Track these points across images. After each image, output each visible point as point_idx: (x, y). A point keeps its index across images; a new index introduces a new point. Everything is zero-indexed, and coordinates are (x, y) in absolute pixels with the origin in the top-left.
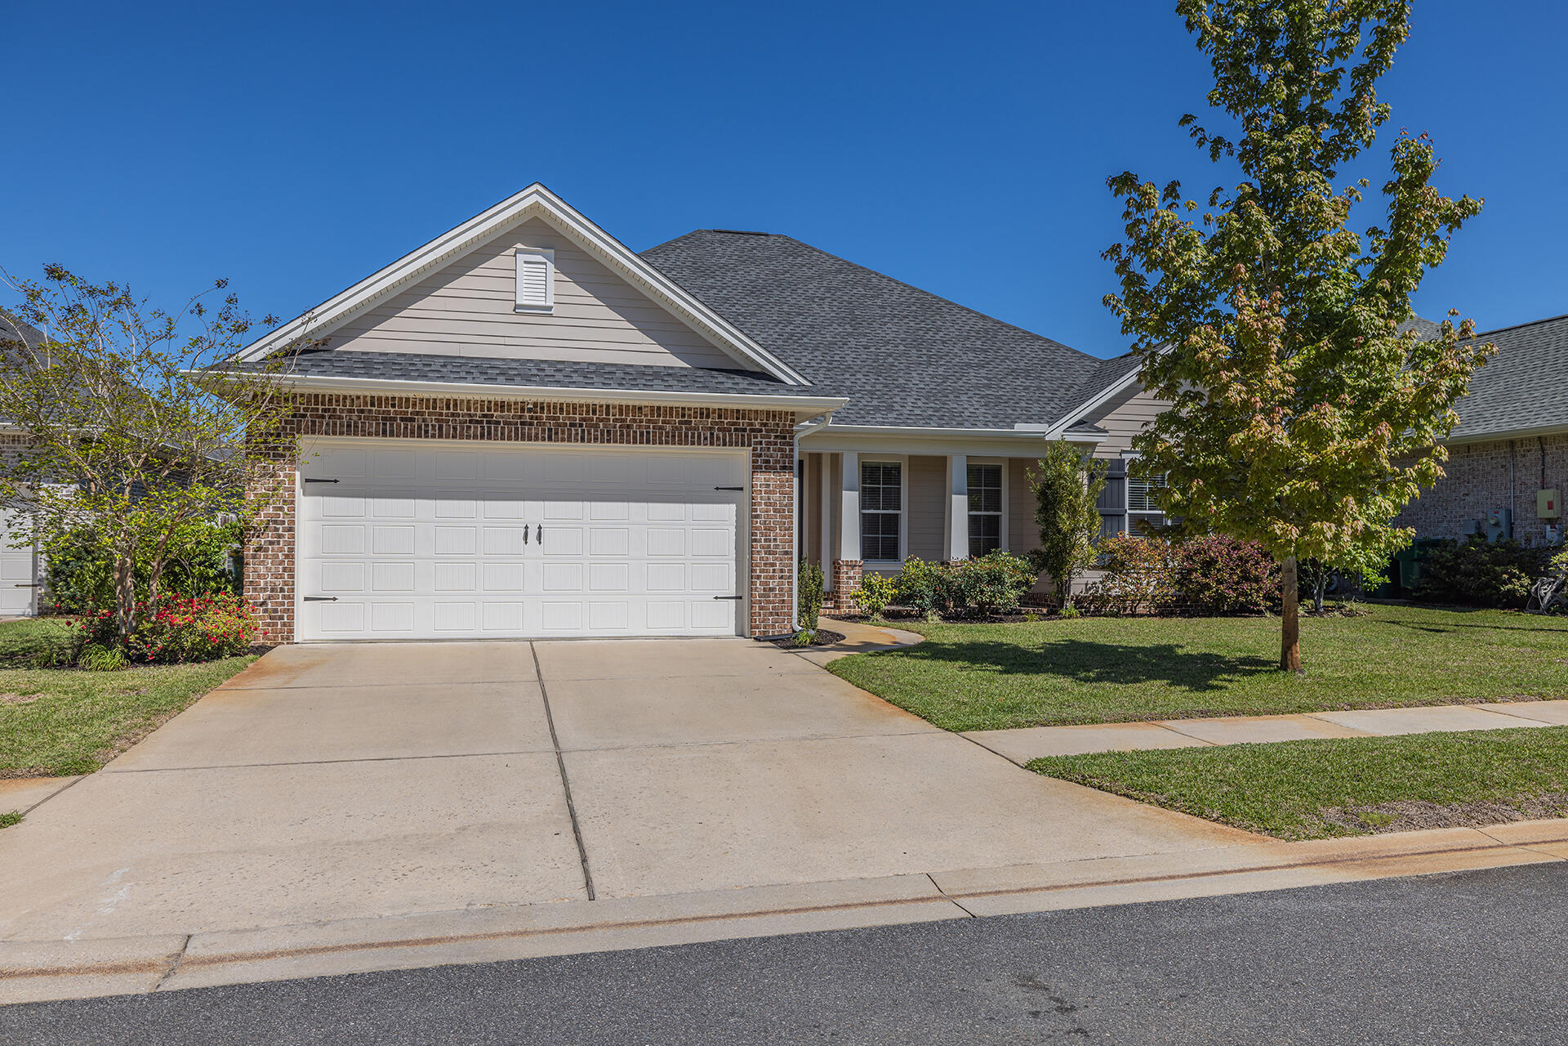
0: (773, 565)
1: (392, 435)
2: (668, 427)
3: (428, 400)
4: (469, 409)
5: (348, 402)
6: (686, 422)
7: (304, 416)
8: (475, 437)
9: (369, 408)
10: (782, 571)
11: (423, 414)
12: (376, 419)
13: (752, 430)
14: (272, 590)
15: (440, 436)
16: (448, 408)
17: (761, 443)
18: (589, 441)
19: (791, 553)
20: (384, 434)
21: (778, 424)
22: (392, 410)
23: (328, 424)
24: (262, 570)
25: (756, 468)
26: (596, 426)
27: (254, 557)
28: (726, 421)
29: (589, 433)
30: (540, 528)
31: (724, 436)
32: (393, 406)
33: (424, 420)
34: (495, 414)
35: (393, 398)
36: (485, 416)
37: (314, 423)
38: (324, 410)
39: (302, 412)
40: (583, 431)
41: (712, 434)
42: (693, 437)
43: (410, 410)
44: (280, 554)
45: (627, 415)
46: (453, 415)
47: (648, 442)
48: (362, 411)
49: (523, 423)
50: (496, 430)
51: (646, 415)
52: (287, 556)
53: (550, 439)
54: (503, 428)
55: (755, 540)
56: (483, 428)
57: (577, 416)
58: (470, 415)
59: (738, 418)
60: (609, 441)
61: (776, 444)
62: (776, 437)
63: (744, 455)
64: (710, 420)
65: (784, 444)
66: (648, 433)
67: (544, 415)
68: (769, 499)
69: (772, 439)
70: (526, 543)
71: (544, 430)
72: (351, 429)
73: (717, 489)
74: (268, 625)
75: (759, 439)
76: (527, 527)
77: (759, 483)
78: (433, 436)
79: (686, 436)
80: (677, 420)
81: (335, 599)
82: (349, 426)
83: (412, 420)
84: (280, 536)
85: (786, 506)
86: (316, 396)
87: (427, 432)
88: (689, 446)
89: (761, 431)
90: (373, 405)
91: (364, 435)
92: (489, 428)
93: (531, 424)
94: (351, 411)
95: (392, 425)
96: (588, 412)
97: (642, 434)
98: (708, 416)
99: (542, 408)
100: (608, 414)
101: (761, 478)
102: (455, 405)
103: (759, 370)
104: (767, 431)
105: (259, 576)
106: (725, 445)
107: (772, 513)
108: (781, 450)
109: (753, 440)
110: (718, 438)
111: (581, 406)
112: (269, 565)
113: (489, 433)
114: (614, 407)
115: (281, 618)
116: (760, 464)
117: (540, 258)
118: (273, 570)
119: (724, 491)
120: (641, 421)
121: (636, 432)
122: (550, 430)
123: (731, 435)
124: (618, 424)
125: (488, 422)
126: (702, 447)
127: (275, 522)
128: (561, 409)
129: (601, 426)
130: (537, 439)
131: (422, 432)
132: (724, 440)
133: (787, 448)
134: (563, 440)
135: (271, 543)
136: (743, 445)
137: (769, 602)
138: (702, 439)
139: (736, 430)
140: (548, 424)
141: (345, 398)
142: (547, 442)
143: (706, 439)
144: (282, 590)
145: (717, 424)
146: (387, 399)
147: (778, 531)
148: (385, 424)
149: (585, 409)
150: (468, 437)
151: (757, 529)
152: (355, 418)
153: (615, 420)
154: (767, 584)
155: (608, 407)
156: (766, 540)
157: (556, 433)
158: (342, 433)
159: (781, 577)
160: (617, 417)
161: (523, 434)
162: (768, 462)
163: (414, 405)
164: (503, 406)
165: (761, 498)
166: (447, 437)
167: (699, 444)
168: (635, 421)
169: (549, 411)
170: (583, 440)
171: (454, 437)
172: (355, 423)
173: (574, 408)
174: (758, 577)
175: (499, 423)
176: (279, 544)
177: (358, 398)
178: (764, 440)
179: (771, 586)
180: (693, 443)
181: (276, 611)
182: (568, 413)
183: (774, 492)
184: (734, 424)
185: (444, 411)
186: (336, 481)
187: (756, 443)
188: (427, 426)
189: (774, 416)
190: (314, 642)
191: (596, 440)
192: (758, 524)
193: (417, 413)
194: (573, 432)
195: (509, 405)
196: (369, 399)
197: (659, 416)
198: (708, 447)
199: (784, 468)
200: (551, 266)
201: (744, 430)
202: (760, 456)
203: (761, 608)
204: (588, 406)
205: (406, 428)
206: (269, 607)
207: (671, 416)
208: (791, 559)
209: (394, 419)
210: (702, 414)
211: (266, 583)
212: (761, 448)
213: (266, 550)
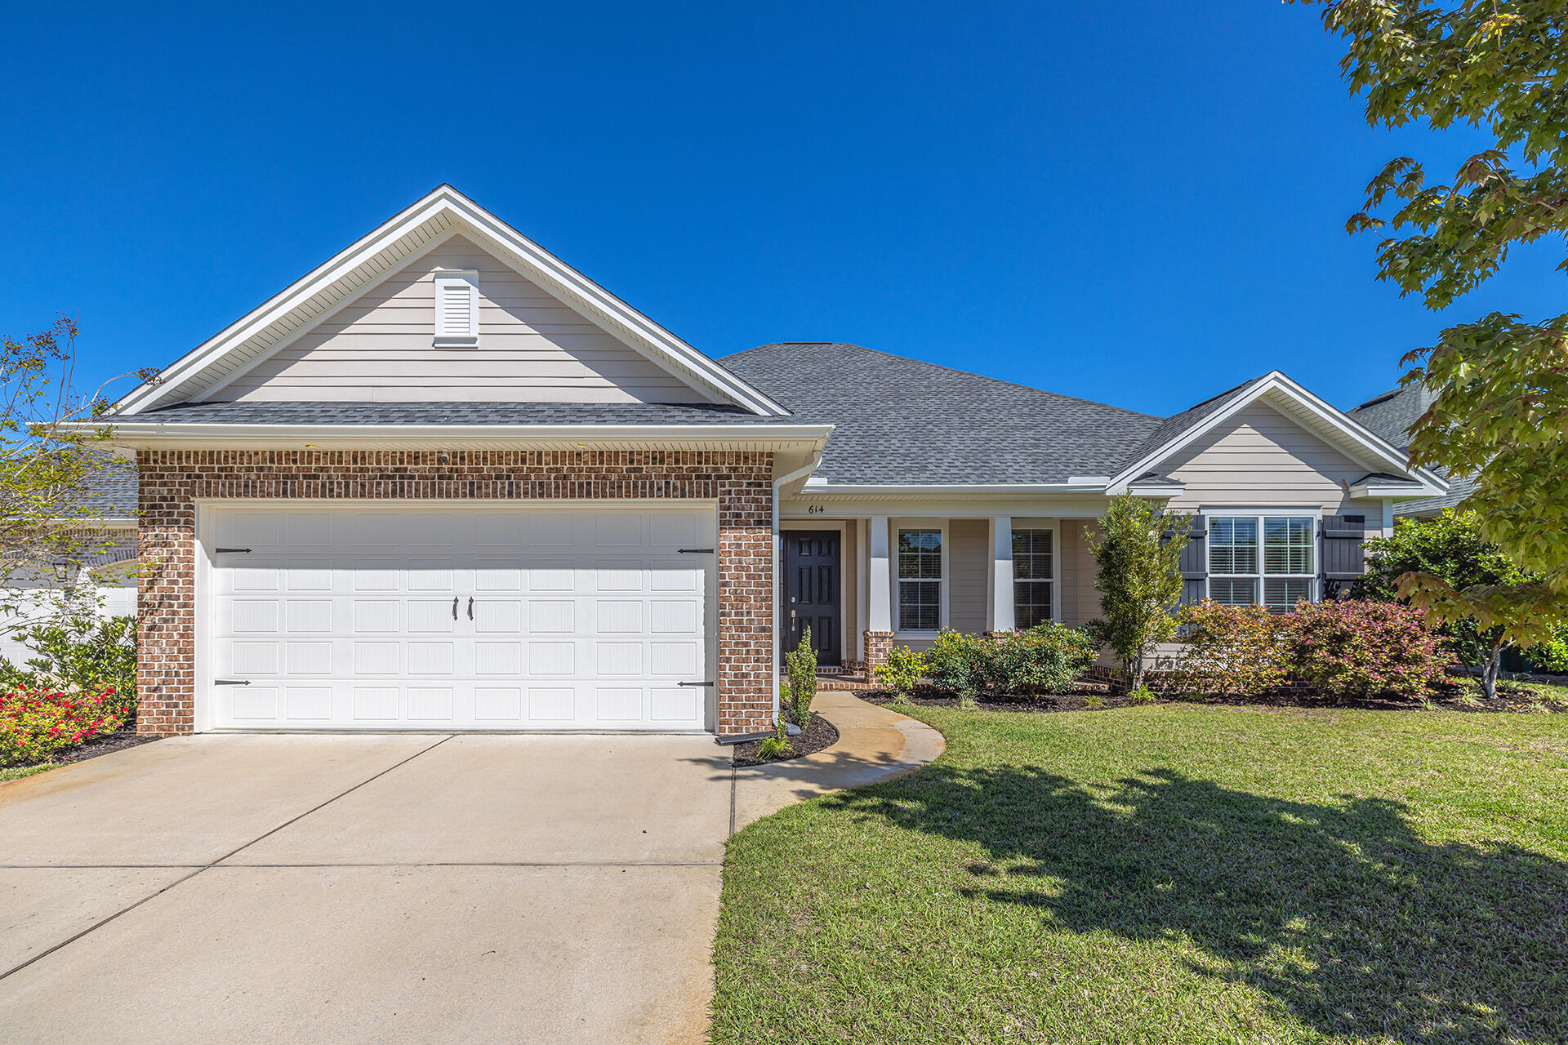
0: (746, 644)
1: (293, 496)
2: (614, 477)
3: (333, 453)
4: (378, 462)
5: (245, 458)
6: (635, 470)
7: (199, 477)
8: (386, 495)
9: (268, 465)
10: (758, 652)
11: (327, 470)
12: (277, 477)
13: (719, 477)
14: (167, 674)
15: (347, 495)
16: (355, 462)
17: (730, 492)
18: (518, 496)
19: (771, 630)
20: (285, 494)
21: (751, 469)
22: (294, 466)
23: (223, 485)
24: (156, 651)
25: (724, 524)
26: (527, 478)
27: (147, 636)
28: (685, 467)
29: (518, 486)
30: (471, 601)
31: (683, 485)
32: (295, 461)
33: (329, 477)
34: (409, 467)
35: (295, 453)
36: (397, 470)
37: (208, 483)
38: (221, 469)
39: (197, 472)
40: (511, 484)
41: (667, 483)
42: (644, 487)
43: (314, 466)
44: (175, 633)
45: (563, 463)
46: (361, 470)
47: (589, 495)
48: (261, 469)
49: (440, 477)
50: (410, 486)
51: (586, 463)
52: (182, 636)
53: (472, 495)
54: (417, 484)
55: (723, 614)
56: (394, 484)
57: (504, 467)
58: (380, 469)
59: (700, 463)
60: (541, 495)
61: (748, 493)
62: (749, 484)
63: (710, 507)
64: (665, 466)
65: (759, 493)
66: (589, 484)
67: (466, 467)
68: (740, 562)
69: (744, 488)
70: (456, 618)
71: (464, 485)
72: (249, 490)
73: (681, 551)
74: (163, 713)
75: (727, 488)
76: (456, 600)
77: (727, 543)
78: (339, 496)
79: (636, 487)
80: (625, 467)
81: (247, 683)
82: (246, 486)
83: (316, 477)
84: (174, 613)
85: (762, 570)
86: (211, 453)
87: (331, 490)
88: (639, 499)
89: (729, 477)
90: (272, 461)
91: (263, 496)
92: (402, 484)
93: (450, 478)
94: (249, 469)
95: (293, 484)
96: (516, 461)
97: (581, 485)
98: (662, 462)
99: (462, 458)
100: (540, 462)
101: (730, 536)
102: (363, 458)
103: (728, 403)
104: (737, 477)
105: (153, 658)
106: (683, 496)
107: (744, 579)
108: (756, 500)
109: (719, 489)
110: (675, 488)
111: (508, 454)
112: (164, 646)
113: (402, 489)
114: (547, 454)
115: (176, 705)
116: (730, 519)
117: (462, 283)
118: (167, 651)
119: (688, 555)
120: (580, 470)
121: (574, 483)
122: (472, 484)
123: (691, 484)
124: (553, 475)
125: (402, 477)
126: (655, 499)
127: (170, 597)
128: (485, 459)
129: (533, 478)
130: (456, 495)
131: (327, 492)
132: (683, 490)
133: (764, 497)
134: (487, 496)
135: (166, 621)
136: (707, 495)
137: (741, 691)
138: (655, 489)
139: (698, 477)
140: (470, 478)
141: (242, 454)
142: (468, 500)
143: (659, 489)
144: (177, 674)
145: (674, 470)
146: (287, 453)
147: (752, 602)
148: (285, 483)
149: (512, 457)
150: (378, 495)
151: (725, 599)
152: (253, 477)
153: (550, 470)
154: (739, 668)
155: (540, 454)
156: (736, 614)
157: (479, 488)
158: (239, 495)
159: (757, 660)
160: (552, 466)
161: (441, 490)
162: (738, 515)
163: (318, 460)
164: (416, 458)
165: (731, 561)
166: (355, 496)
167: (652, 496)
168: (573, 470)
169: (471, 461)
170: (510, 495)
171: (363, 496)
172: (254, 482)
173: (500, 457)
174: (728, 660)
175: (412, 477)
176: (173, 622)
177: (256, 453)
178: (733, 489)
179: (744, 671)
180: (643, 496)
181: (170, 697)
182: (493, 463)
183: (747, 554)
184: (695, 470)
185: (352, 466)
186: (248, 551)
187: (724, 493)
188: (332, 483)
189: (746, 458)
190: (218, 732)
191: (526, 494)
192: (727, 594)
193: (322, 469)
194: (499, 486)
195: (424, 456)
196: (268, 454)
197: (602, 462)
198: (663, 499)
199: (759, 523)
200: (474, 291)
201: (708, 477)
202: (729, 508)
203: (732, 699)
204: (516, 454)
205: (308, 486)
206: (164, 692)
207: (617, 462)
208: (771, 637)
209: (297, 477)
210: (654, 458)
211: (160, 667)
212: (730, 499)
213: (161, 628)
